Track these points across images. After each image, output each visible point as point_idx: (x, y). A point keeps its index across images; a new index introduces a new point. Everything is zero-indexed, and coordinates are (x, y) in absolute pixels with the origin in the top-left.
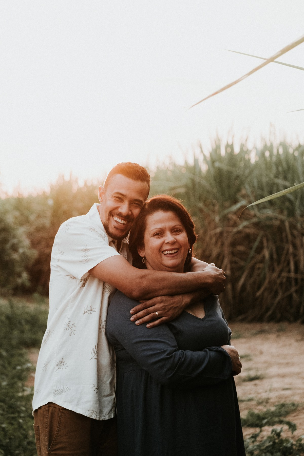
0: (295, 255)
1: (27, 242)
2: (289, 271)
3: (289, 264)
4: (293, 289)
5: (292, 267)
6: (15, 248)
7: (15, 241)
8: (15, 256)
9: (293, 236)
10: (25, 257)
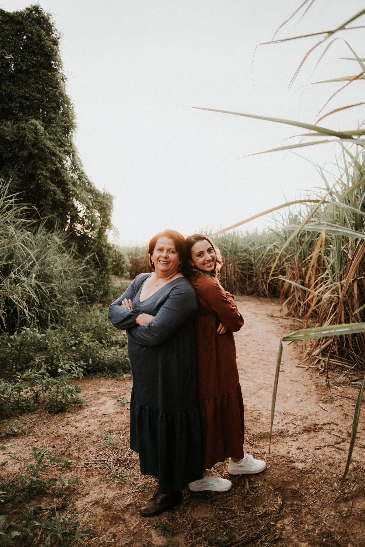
0: (226, 271)
1: (128, 261)
2: (224, 276)
3: (224, 274)
4: (225, 282)
5: (225, 274)
6: (124, 263)
7: (124, 260)
8: (124, 266)
9: (226, 264)
10: (127, 266)
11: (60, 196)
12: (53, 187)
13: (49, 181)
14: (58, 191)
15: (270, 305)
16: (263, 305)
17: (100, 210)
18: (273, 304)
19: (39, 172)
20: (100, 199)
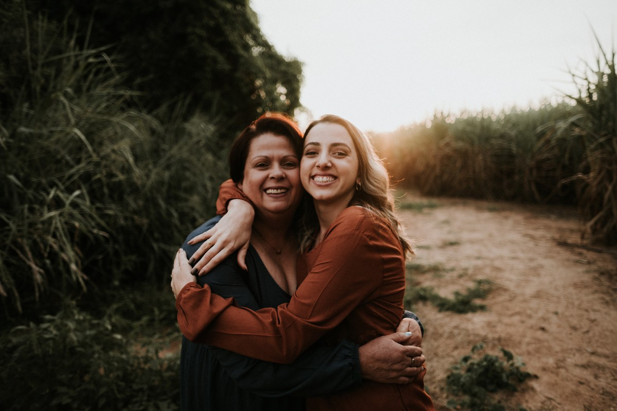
11: (223, 65)
12: (212, 52)
13: (206, 45)
14: (221, 58)
15: (548, 218)
16: (536, 218)
17: (284, 84)
18: (553, 217)
19: (190, 29)
20: (283, 68)
